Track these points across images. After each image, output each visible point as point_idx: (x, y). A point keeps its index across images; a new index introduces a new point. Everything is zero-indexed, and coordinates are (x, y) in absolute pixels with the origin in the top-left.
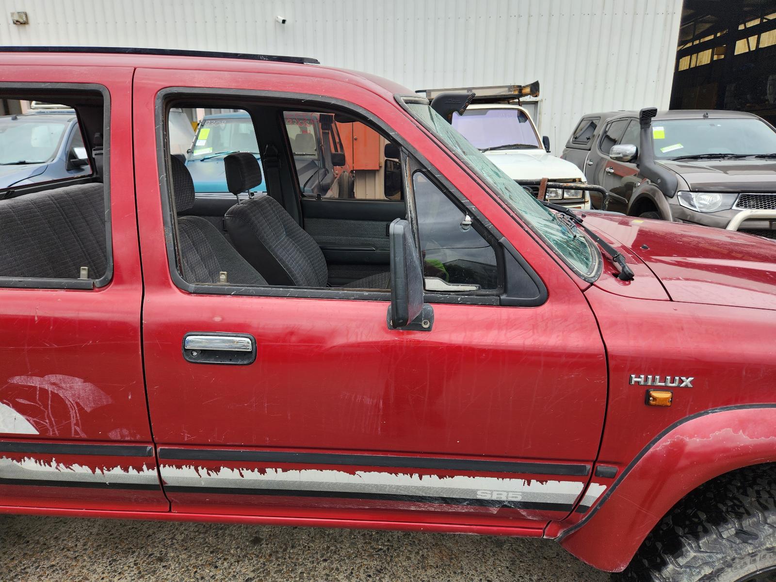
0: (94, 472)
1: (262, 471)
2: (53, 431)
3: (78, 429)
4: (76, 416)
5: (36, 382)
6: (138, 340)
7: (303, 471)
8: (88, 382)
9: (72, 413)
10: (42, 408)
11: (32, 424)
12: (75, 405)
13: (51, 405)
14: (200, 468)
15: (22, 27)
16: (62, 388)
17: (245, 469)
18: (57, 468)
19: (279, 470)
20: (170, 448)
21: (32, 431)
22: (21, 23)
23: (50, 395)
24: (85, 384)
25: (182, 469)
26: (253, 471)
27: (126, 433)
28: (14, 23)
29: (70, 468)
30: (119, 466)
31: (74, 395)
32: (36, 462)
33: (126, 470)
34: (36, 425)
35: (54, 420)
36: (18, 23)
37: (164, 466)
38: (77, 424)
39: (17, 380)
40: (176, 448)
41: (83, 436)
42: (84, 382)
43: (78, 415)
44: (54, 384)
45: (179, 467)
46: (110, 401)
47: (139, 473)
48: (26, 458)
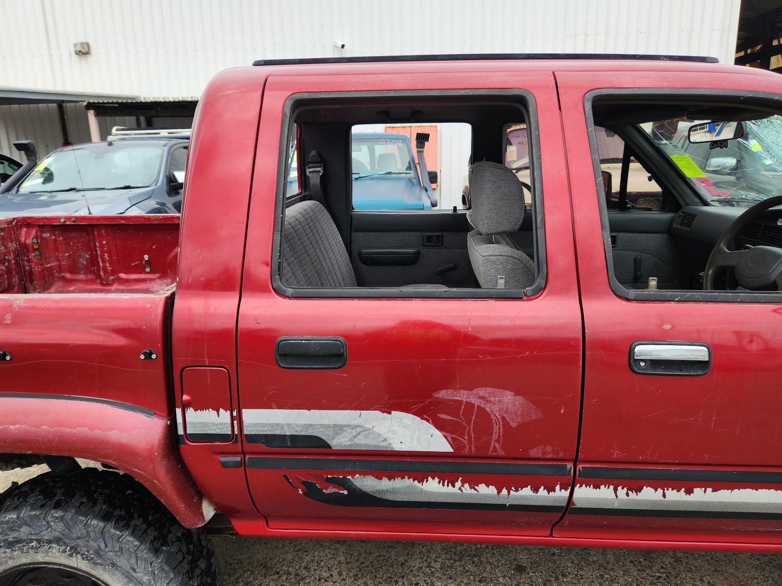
0: (499, 491)
1: (689, 491)
2: (470, 448)
3: (497, 445)
4: (499, 432)
5: (463, 396)
6: (579, 350)
7: (736, 491)
8: (519, 395)
9: (496, 429)
10: (464, 423)
11: (448, 441)
12: (501, 421)
13: (474, 420)
14: (620, 488)
15: (83, 57)
16: (490, 402)
17: (670, 489)
18: (460, 489)
19: (709, 490)
20: (592, 466)
21: (447, 448)
22: (83, 54)
23: (476, 410)
24: (515, 397)
25: (600, 489)
26: (678, 491)
27: (550, 450)
28: (77, 54)
29: (475, 490)
30: (529, 487)
31: (501, 409)
32: (439, 482)
33: (536, 490)
34: (453, 442)
35: (474, 436)
36: (81, 53)
37: (581, 486)
38: (498, 441)
39: (443, 394)
40: (598, 466)
41: (501, 453)
42: (515, 395)
43: (501, 431)
44: (482, 398)
45: (597, 487)
46: (540, 415)
47: (549, 493)
48: (430, 478)
